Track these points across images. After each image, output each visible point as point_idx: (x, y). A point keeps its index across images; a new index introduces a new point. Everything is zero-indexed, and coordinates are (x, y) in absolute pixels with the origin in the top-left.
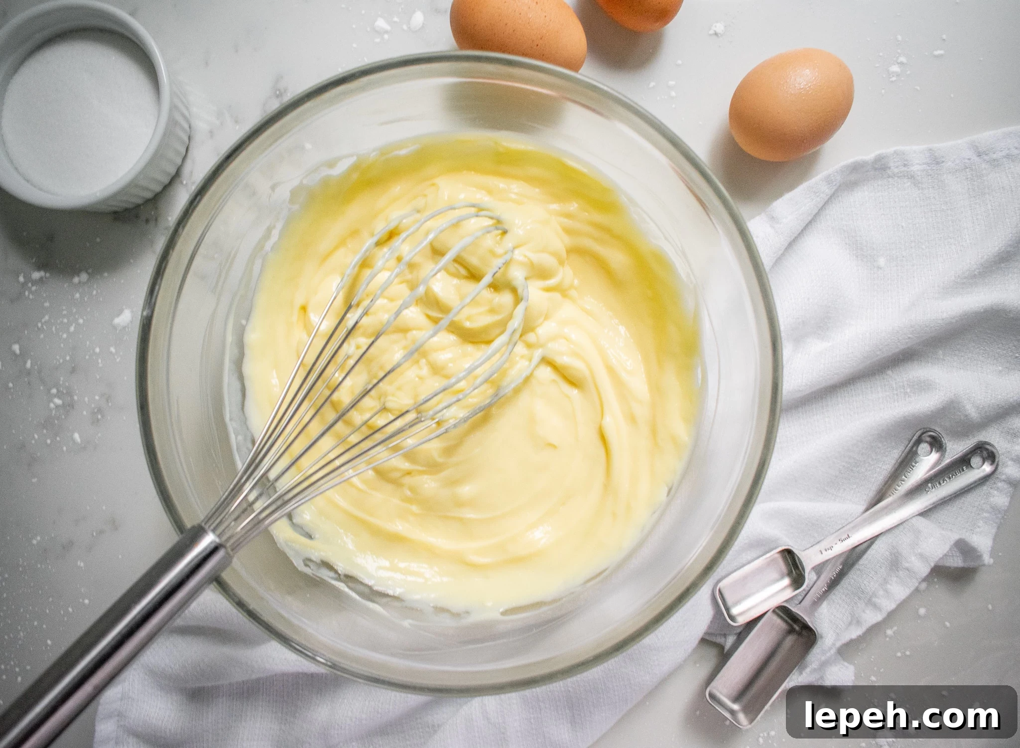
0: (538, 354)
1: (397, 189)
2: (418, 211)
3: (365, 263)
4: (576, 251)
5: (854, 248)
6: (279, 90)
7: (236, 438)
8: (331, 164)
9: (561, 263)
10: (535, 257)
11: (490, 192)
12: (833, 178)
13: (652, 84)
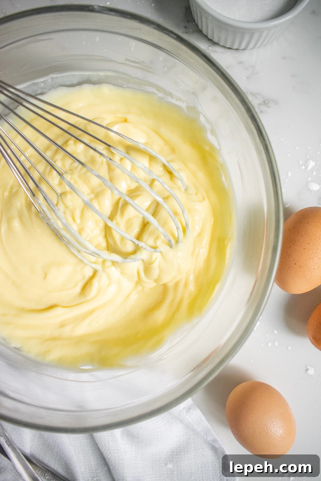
0: (99, 267)
1: (201, 175)
2: (186, 190)
3: (152, 158)
4: (165, 288)
5: (177, 450)
6: (268, 103)
7: (41, 82)
8: (213, 132)
9: (156, 281)
10: (156, 265)
11: (200, 235)
12: (216, 443)
13: (276, 332)
